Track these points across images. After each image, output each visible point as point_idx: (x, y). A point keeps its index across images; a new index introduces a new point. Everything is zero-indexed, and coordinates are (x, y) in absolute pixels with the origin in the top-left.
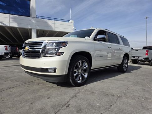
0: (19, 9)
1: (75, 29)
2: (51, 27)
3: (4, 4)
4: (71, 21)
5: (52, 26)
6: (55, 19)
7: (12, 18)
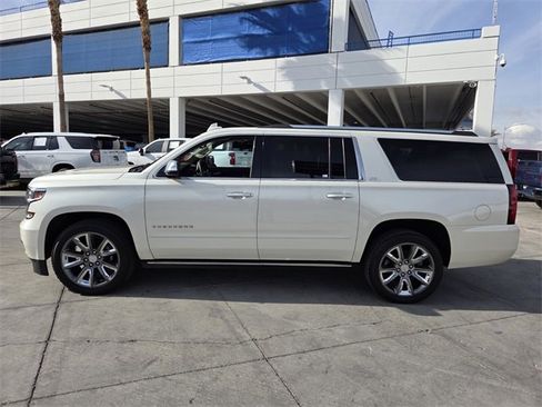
0: (301, 34)
1: (502, 62)
2: (394, 73)
3: (266, 31)
4: (485, 31)
5: (398, 70)
6: (412, 40)
7: (282, 68)
